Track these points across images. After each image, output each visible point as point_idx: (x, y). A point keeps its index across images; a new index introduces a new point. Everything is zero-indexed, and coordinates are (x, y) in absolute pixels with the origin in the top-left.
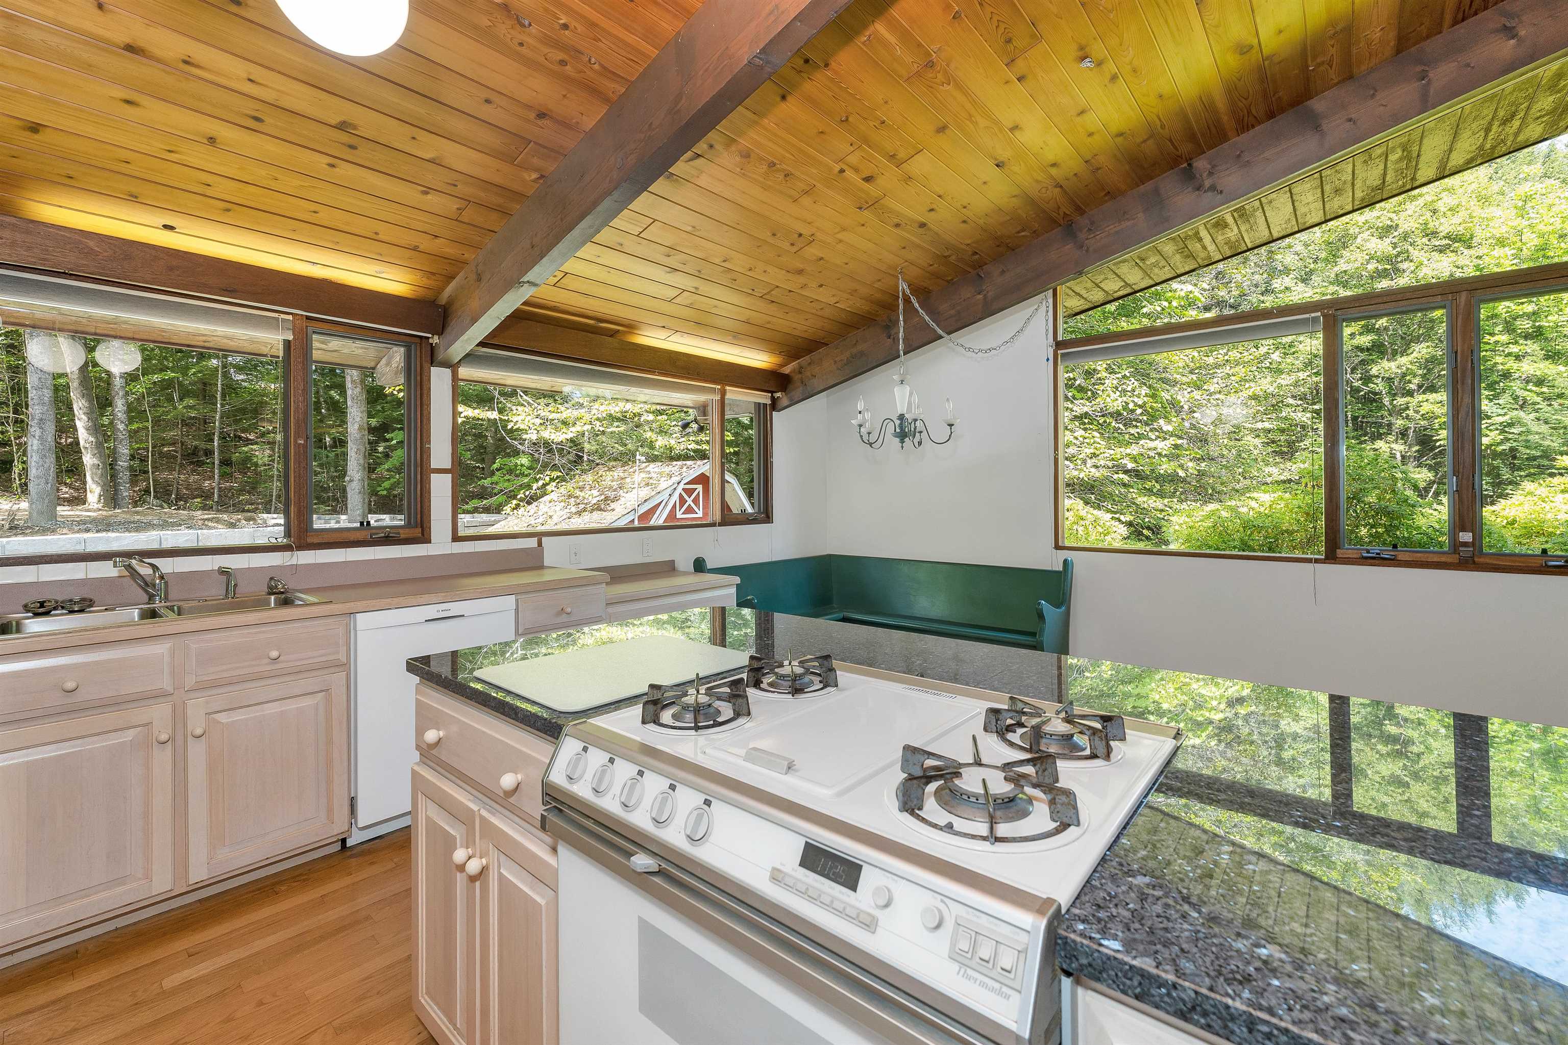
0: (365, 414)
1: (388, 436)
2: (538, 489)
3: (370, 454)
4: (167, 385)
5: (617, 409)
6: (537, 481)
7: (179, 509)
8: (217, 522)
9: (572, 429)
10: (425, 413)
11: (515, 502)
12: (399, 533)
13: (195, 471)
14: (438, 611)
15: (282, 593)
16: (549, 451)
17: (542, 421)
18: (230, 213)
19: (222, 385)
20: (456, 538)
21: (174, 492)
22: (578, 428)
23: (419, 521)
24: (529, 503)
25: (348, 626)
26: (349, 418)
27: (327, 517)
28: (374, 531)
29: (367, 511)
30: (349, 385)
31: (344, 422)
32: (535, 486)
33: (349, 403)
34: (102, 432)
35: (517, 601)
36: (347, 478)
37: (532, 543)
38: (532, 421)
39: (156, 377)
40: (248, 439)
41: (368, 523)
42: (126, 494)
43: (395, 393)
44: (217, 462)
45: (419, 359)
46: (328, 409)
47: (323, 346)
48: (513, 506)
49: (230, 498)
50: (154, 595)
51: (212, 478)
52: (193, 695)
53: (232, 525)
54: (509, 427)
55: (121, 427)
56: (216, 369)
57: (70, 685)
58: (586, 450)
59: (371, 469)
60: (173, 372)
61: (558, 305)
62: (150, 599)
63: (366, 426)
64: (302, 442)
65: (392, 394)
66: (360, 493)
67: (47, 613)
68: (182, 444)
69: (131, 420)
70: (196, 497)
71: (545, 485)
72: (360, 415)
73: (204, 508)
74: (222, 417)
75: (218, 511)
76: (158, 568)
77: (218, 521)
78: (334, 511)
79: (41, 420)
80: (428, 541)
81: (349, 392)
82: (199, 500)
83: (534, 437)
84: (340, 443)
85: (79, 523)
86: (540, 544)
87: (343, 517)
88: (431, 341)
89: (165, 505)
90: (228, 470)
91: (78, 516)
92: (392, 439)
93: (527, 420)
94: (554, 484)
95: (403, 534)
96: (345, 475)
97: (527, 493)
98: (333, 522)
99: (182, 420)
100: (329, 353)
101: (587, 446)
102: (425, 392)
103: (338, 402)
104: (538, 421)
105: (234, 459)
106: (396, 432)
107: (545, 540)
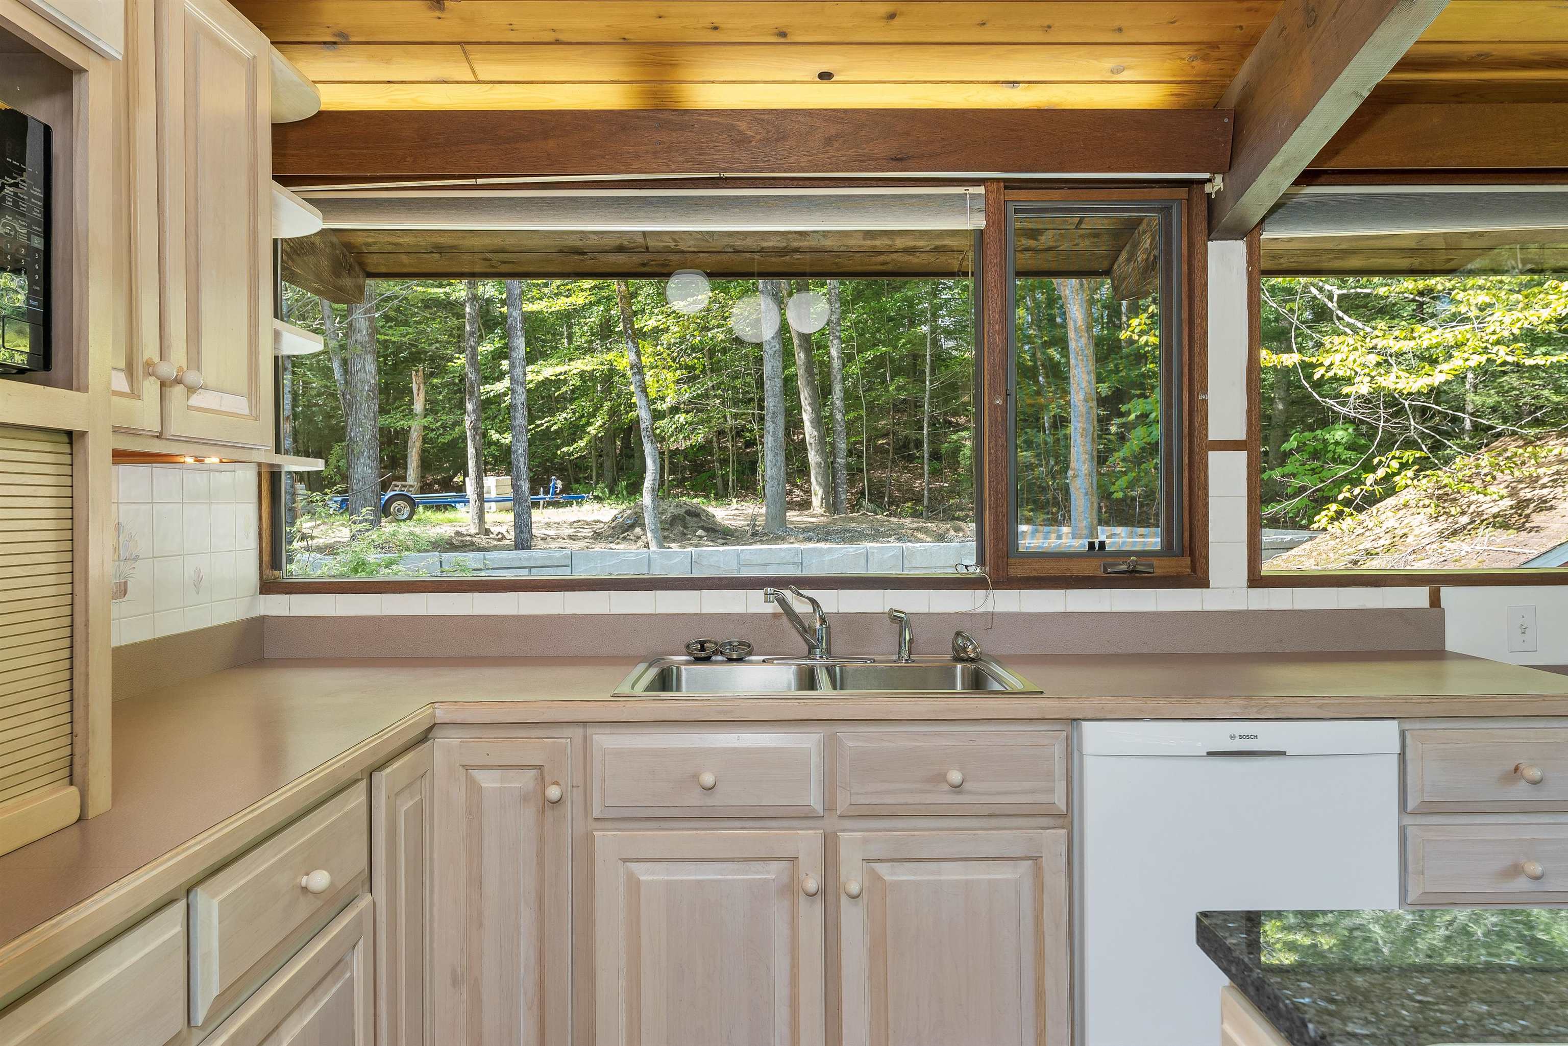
0: (1093, 377)
1: (1123, 408)
2: (1376, 482)
3: (1100, 437)
4: (880, 361)
5: (1546, 314)
6: (1374, 469)
7: (890, 515)
8: (925, 533)
9: (1445, 367)
10: (1197, 332)
11: (1334, 507)
12: (1151, 566)
13: (906, 468)
14: (1232, 737)
15: (972, 660)
16: (1395, 415)
17: (1379, 359)
18: (896, 22)
19: (931, 355)
20: (1256, 580)
21: (887, 494)
22: (1457, 362)
23: (1186, 544)
24: (1360, 509)
25: (1069, 740)
26: (1073, 387)
27: (1047, 529)
28: (1109, 560)
29: (1096, 521)
30: (1072, 335)
31: (1066, 392)
32: (1370, 478)
33: (1072, 361)
34: (824, 424)
35: (1403, 734)
36: (1070, 473)
37: (1418, 597)
38: (1362, 360)
39: (869, 355)
40: (958, 424)
41: (1102, 544)
42: (843, 497)
43: (1135, 337)
44: (926, 456)
45: (1185, 231)
46: (1047, 376)
47: (1032, 243)
48: (1332, 513)
49: (940, 502)
50: (814, 647)
51: (922, 476)
52: (848, 823)
53: (941, 538)
54: (1316, 377)
55: (839, 416)
56: (925, 336)
57: (708, 779)
58: (1470, 408)
59: (1101, 459)
60: (884, 346)
61: (1486, 48)
62: (810, 652)
63: (1094, 396)
64: (999, 402)
65: (1131, 342)
66: (1086, 494)
67: (707, 660)
68: (894, 434)
69: (848, 409)
70: (906, 501)
71: (1388, 477)
72: (1086, 377)
73: (916, 515)
74: (931, 398)
75: (928, 518)
76: (819, 606)
77: (926, 531)
78: (1054, 521)
79: (774, 413)
80: (1202, 582)
81: (1072, 345)
82: (909, 504)
83: (1364, 389)
84: (1061, 422)
85: (805, 530)
86: (1435, 601)
87: (1065, 529)
88: (1208, 188)
89: (878, 510)
90: (936, 464)
91: (805, 523)
92: (1129, 413)
93: (1351, 358)
94: (1410, 473)
95: (1161, 567)
96: (1067, 468)
97: (1357, 491)
98: (1054, 536)
99: (894, 405)
100: (1041, 256)
101: (1473, 400)
102: (1197, 292)
103: (1059, 363)
104: (1373, 359)
105: (943, 451)
106: (1135, 401)
107: (1447, 593)
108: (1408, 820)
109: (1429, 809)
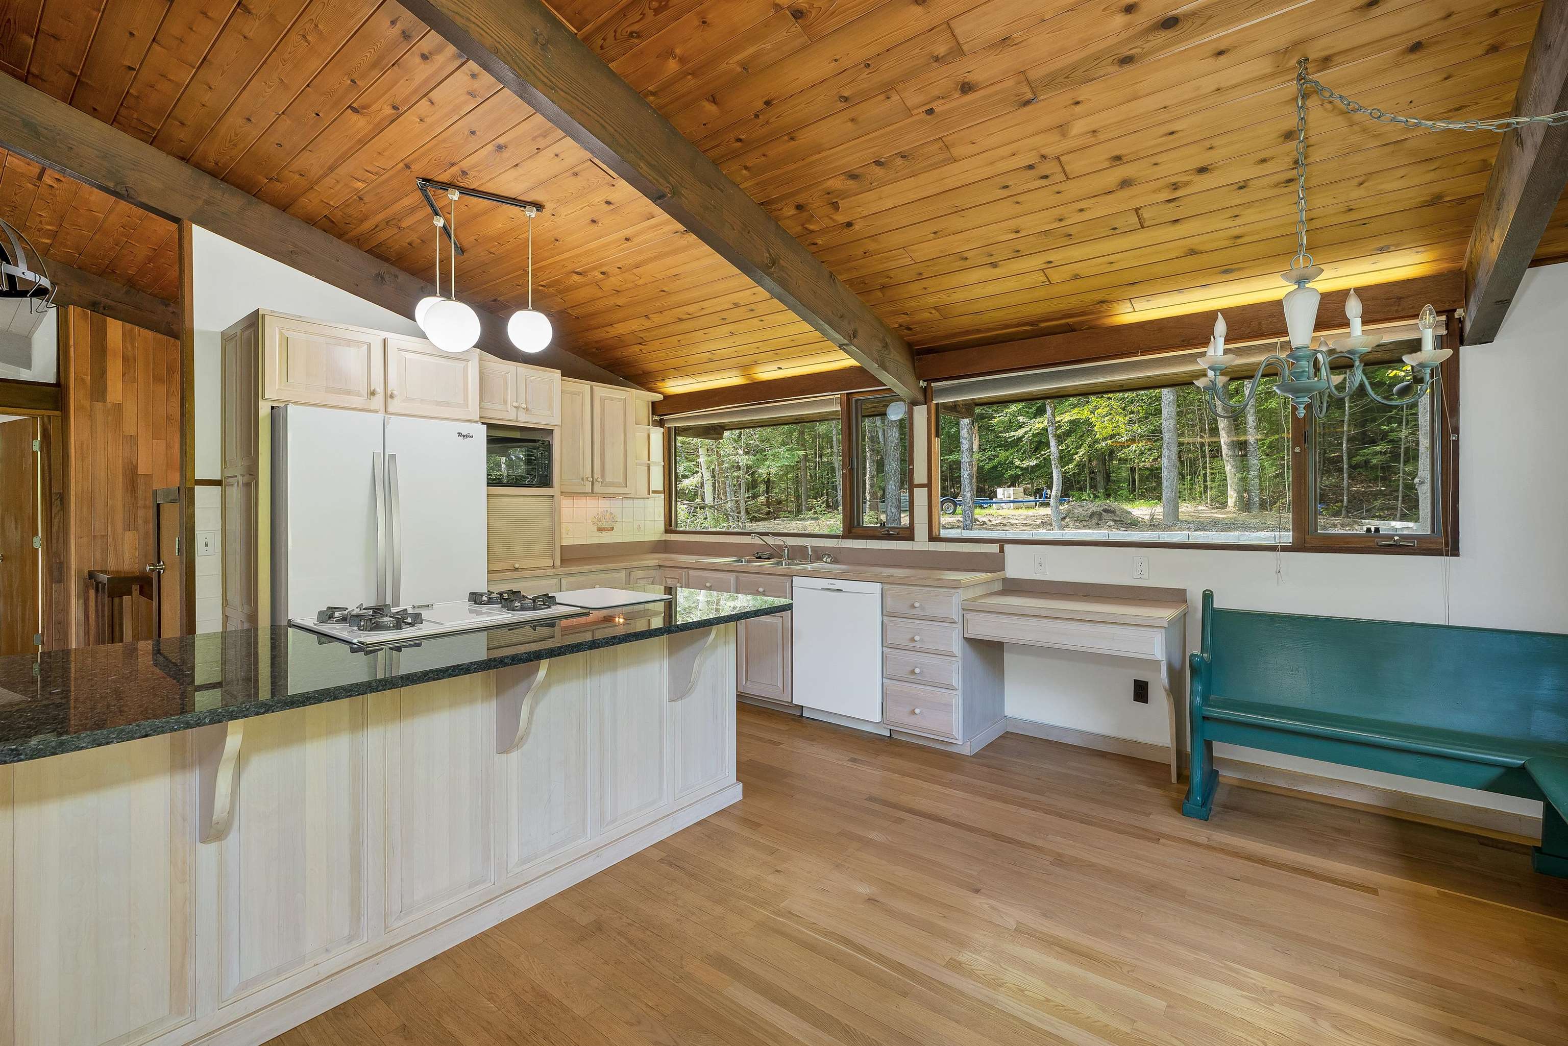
20: (933, 538)
35: (883, 588)
37: (995, 548)
42: (1257, 499)
44: (1345, 467)
80: (910, 538)
86: (1002, 550)
107: (1007, 547)
108: (885, 618)
109: (891, 615)
